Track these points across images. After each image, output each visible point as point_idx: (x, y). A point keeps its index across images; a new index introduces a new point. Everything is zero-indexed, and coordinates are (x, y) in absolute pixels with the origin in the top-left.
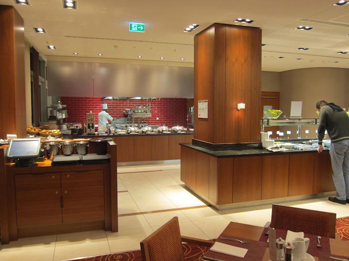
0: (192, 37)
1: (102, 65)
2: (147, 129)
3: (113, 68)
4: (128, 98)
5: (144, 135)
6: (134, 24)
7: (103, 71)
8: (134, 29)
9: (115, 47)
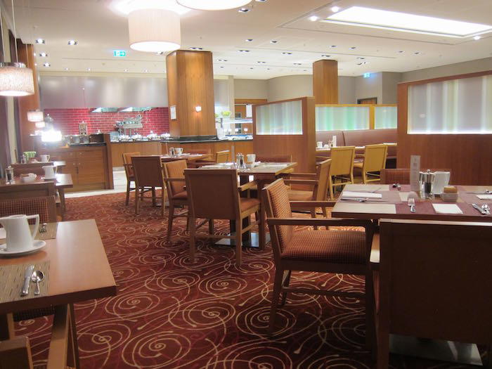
0: (164, 58)
1: (91, 78)
2: (137, 137)
3: (100, 82)
4: (118, 110)
5: (135, 141)
6: (118, 52)
7: (90, 84)
8: (118, 55)
9: (104, 64)
